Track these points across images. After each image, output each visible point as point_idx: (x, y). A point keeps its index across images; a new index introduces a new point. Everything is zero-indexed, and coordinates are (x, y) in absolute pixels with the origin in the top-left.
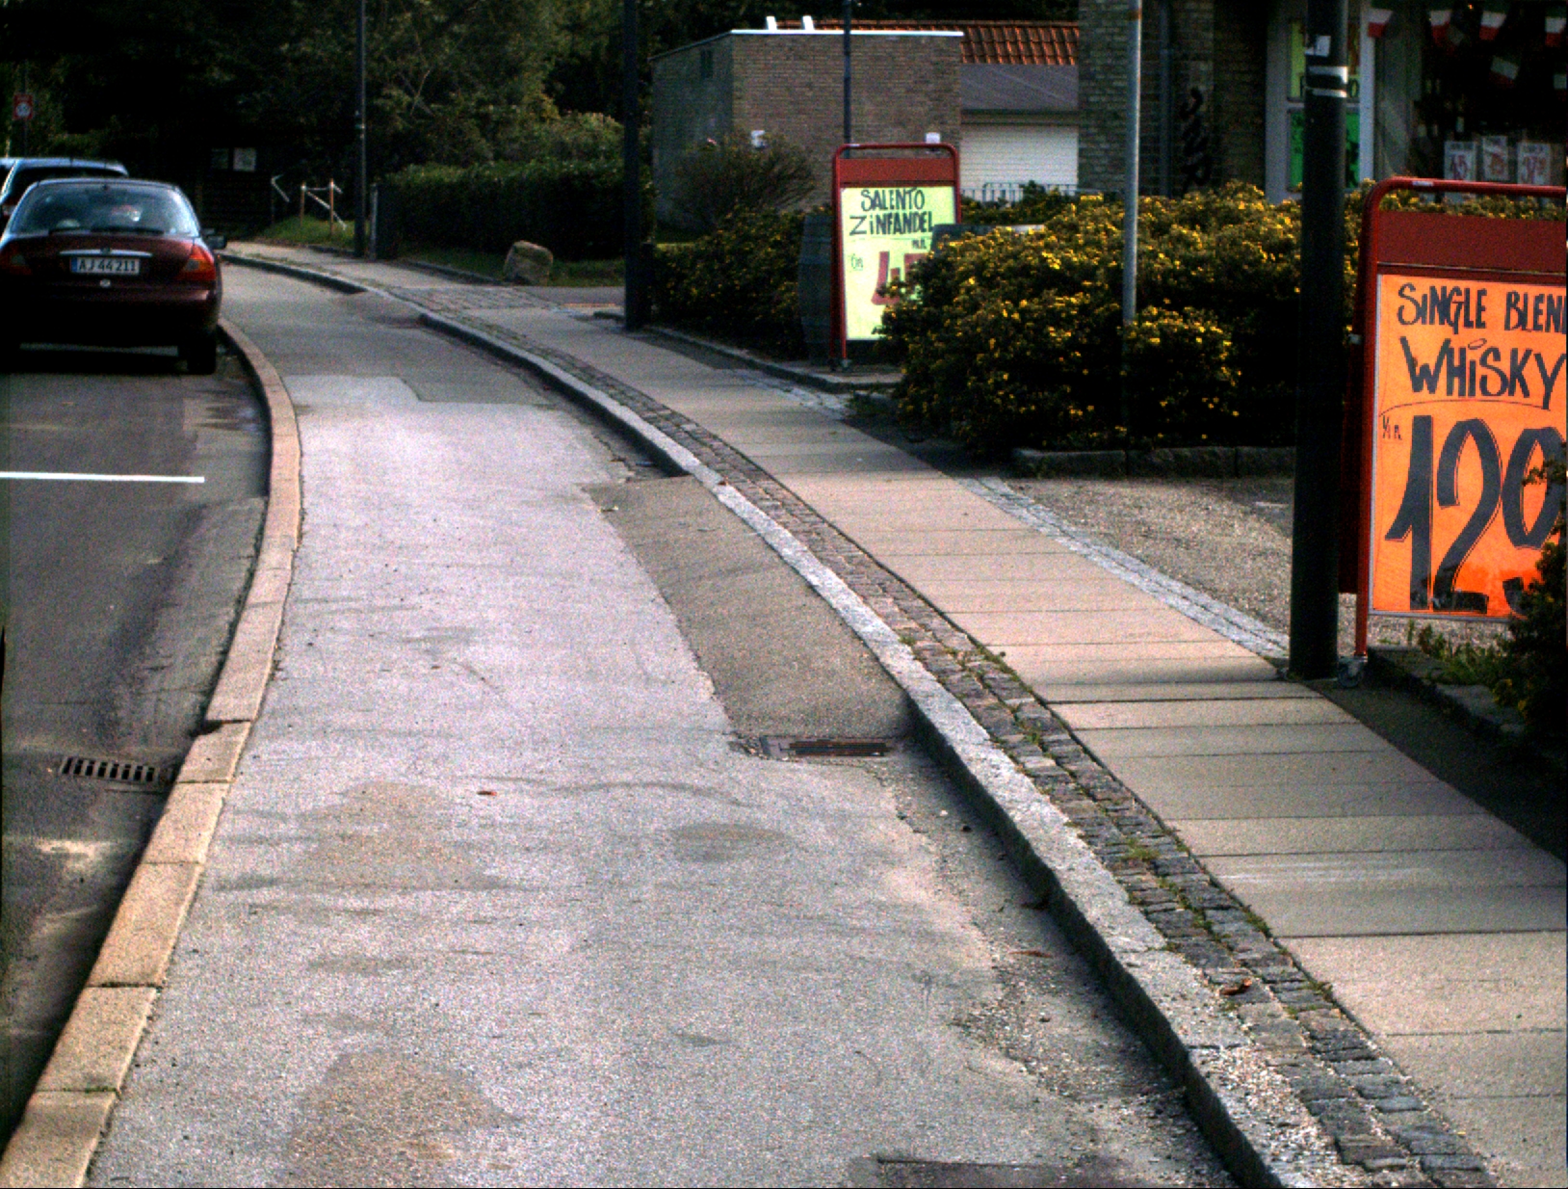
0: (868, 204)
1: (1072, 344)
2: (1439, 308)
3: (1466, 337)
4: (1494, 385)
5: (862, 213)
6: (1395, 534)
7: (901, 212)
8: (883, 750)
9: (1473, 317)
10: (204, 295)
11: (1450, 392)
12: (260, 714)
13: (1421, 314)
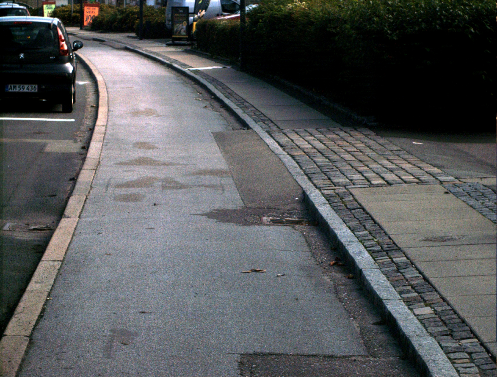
0: (46, 6)
1: (67, 16)
6: (86, 21)
7: (50, 7)
9: (90, 9)
11: (89, 13)
13: (87, 9)
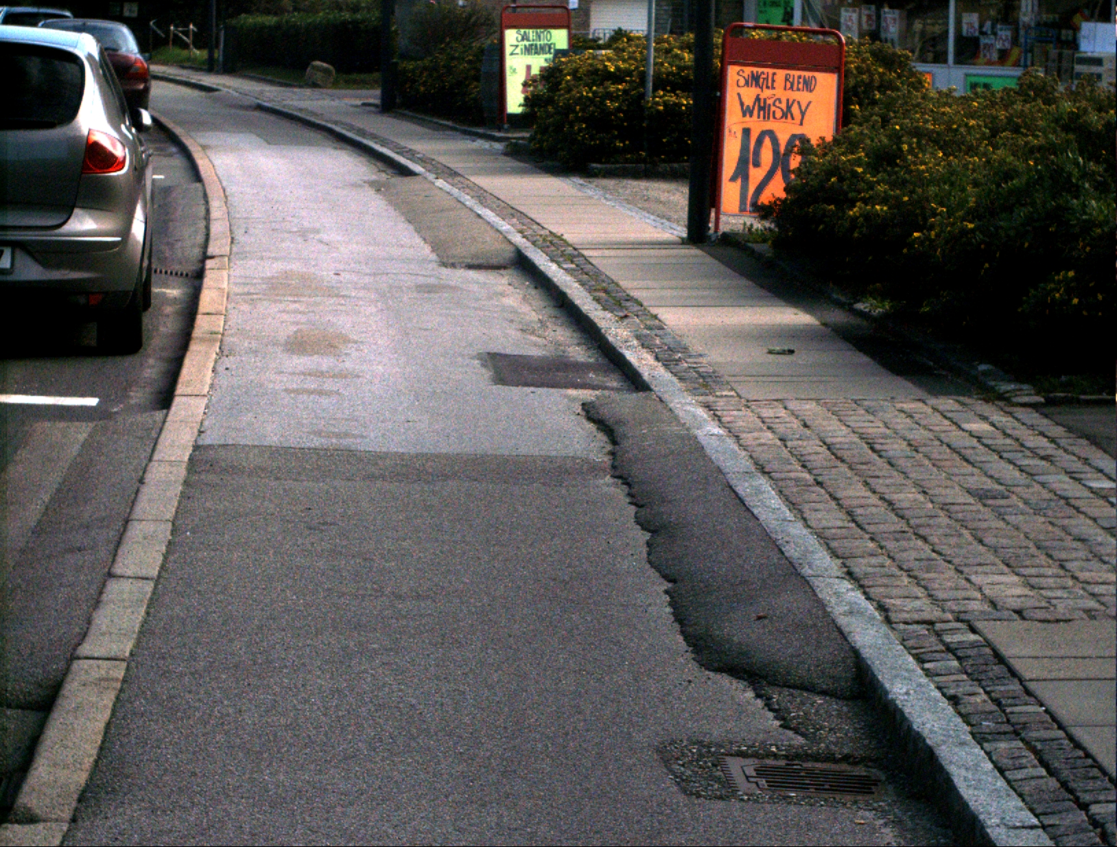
0: (520, 38)
2: (755, 80)
3: (766, 93)
4: (779, 114)
5: (516, 43)
6: (733, 179)
7: (538, 43)
8: (505, 268)
9: (770, 85)
10: (142, 87)
11: (759, 117)
12: (231, 253)
13: (747, 83)
